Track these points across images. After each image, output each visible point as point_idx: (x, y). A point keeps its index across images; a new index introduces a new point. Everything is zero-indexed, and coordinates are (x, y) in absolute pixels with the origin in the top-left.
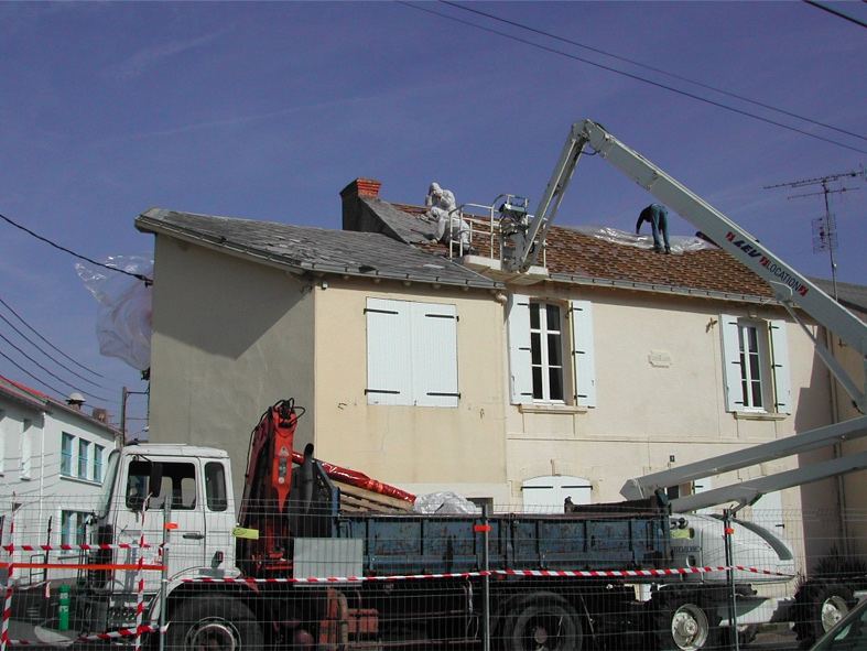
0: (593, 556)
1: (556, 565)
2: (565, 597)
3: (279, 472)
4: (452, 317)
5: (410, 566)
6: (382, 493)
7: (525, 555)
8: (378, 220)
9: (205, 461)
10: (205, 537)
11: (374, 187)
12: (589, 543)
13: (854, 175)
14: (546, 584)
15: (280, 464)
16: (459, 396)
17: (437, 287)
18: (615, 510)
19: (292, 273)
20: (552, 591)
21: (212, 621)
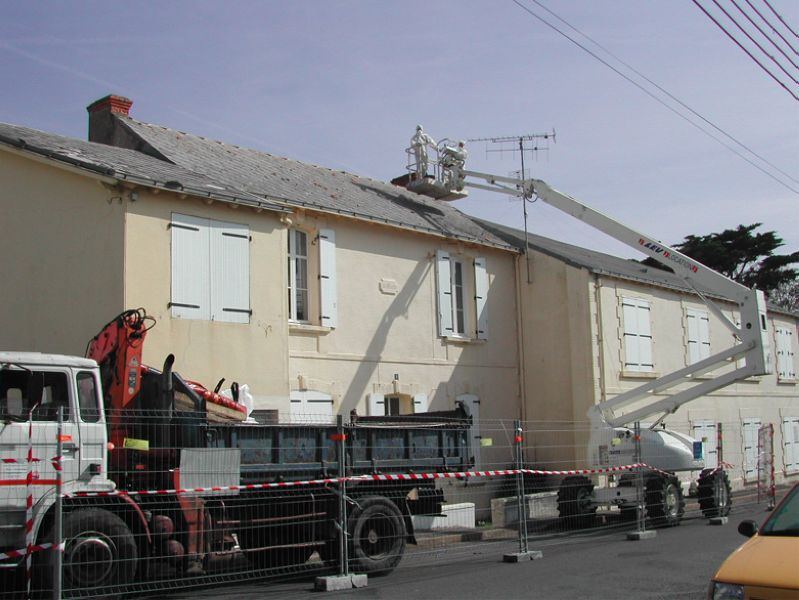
0: (415, 461)
1: (385, 470)
2: (395, 501)
3: (130, 382)
4: (245, 237)
5: (268, 474)
6: (218, 403)
7: (360, 462)
8: (136, 137)
9: (76, 371)
10: (79, 449)
11: (125, 105)
12: (411, 451)
13: (546, 137)
14: (376, 489)
15: (130, 375)
16: (250, 313)
17: (235, 207)
18: (418, 420)
19: (104, 183)
20: (385, 495)
21: (90, 535)
